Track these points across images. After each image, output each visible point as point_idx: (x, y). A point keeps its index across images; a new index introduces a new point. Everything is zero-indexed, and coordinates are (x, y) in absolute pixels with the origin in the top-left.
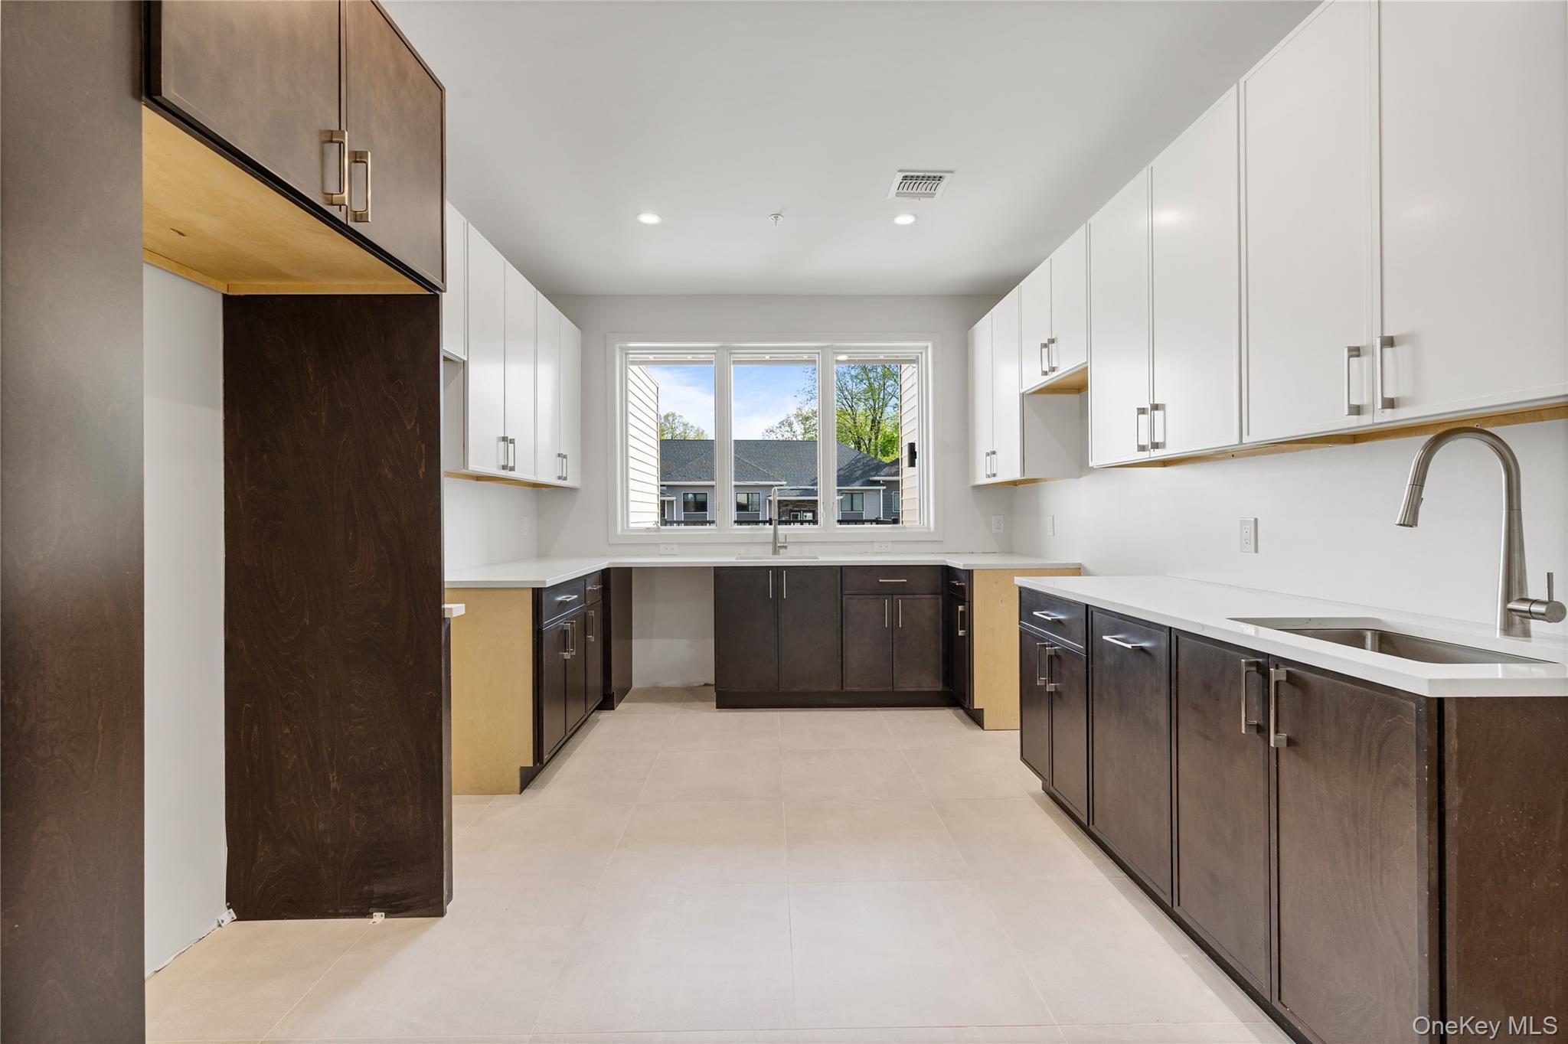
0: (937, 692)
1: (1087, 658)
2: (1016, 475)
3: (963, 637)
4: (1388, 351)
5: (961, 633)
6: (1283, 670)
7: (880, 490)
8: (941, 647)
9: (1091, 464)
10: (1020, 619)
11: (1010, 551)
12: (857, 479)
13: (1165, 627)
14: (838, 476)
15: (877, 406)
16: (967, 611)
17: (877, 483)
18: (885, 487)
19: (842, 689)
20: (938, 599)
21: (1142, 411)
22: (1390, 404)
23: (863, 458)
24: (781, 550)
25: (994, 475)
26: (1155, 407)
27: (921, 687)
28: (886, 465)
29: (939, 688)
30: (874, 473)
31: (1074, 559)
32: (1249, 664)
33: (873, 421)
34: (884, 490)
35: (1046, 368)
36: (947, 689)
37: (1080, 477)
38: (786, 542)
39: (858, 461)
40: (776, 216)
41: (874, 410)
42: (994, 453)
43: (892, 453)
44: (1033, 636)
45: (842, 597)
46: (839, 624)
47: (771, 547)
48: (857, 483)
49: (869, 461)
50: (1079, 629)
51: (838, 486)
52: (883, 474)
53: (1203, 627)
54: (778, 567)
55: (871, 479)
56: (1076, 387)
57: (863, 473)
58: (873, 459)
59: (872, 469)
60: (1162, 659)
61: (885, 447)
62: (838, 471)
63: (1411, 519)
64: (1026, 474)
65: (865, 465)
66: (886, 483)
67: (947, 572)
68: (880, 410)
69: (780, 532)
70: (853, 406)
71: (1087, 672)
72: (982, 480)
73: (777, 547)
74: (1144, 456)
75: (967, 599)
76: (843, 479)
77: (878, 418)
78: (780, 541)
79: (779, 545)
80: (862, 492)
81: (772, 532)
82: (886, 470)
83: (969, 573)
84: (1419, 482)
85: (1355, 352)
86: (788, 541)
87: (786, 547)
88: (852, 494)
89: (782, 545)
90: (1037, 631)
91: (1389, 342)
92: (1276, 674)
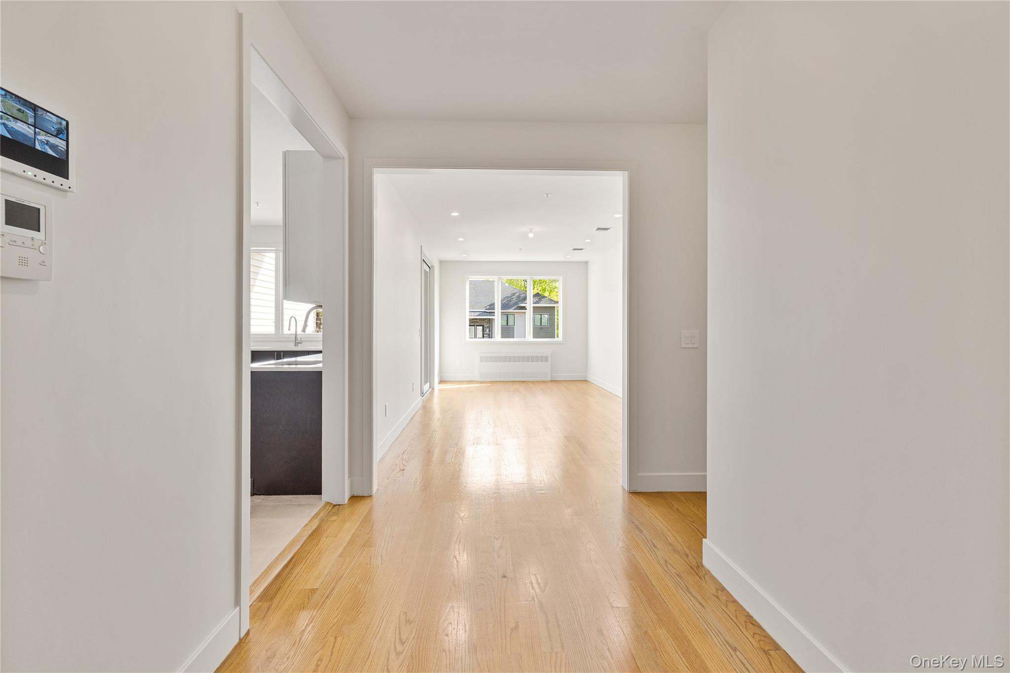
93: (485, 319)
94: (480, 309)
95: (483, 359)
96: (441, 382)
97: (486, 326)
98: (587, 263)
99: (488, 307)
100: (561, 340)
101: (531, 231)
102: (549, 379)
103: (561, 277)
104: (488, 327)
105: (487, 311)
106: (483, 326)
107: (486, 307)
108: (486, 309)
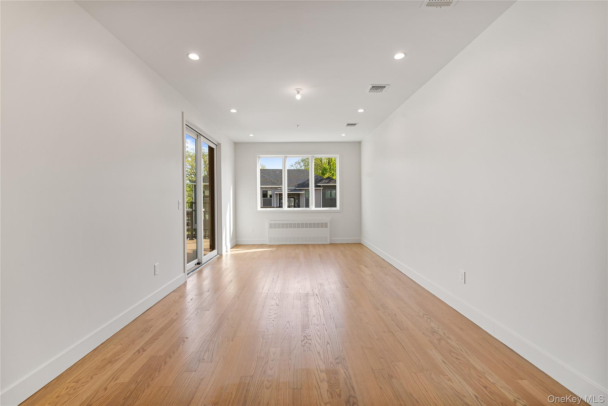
93: (296, 193)
94: (292, 187)
95: (271, 226)
96: (236, 246)
97: (296, 198)
98: (360, 143)
99: (297, 186)
100: (339, 209)
101: (298, 93)
102: (328, 242)
103: (338, 155)
104: (297, 199)
105: (296, 188)
106: (294, 198)
107: (296, 186)
108: (296, 187)
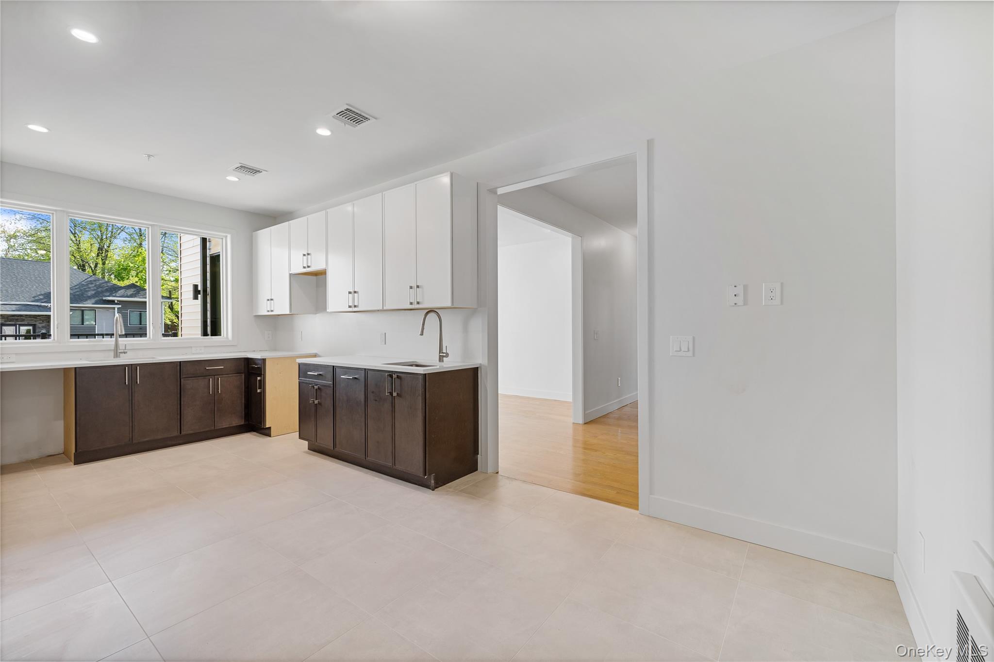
0: (242, 425)
1: (333, 386)
2: (288, 312)
3: (260, 393)
4: (418, 289)
5: (259, 391)
6: (396, 374)
7: (114, 308)
8: (243, 401)
9: (328, 311)
10: (299, 377)
11: (275, 350)
12: (90, 298)
13: (363, 369)
14: (71, 294)
15: (104, 237)
16: (263, 379)
17: (112, 302)
18: (120, 306)
19: (181, 433)
20: (242, 376)
21: (350, 293)
22: (418, 303)
23: (95, 281)
24: (121, 355)
25: (272, 311)
26: (355, 292)
27: (231, 424)
28: (121, 288)
29: (243, 423)
30: (108, 294)
31: (314, 351)
32: (388, 375)
33: (100, 249)
34: (118, 308)
35: (305, 265)
36: (247, 423)
37: (316, 314)
38: (125, 349)
39: (91, 283)
40: (149, 156)
41: (102, 239)
42: (272, 300)
43: (127, 279)
44: (307, 383)
45: (181, 380)
46: (179, 396)
47: (113, 353)
48: (89, 301)
49: (103, 283)
50: (330, 376)
51: (71, 303)
52: (118, 295)
53: (375, 367)
54: (132, 364)
55: (104, 298)
56: (320, 275)
57: (95, 293)
58: (107, 282)
59: (107, 290)
60: (362, 379)
61: (119, 274)
62: (71, 289)
63: (422, 334)
64: (292, 311)
65: (100, 286)
66: (120, 302)
67: (248, 361)
68: (108, 241)
69: (120, 343)
70: (75, 234)
71: (333, 392)
72: (263, 312)
73: (117, 354)
74: (350, 309)
75: (263, 373)
76: (77, 296)
77: (106, 247)
78: (120, 348)
79: (120, 351)
80: (93, 309)
81: (114, 343)
82: (121, 292)
83: (264, 360)
84: (423, 324)
85: (411, 287)
86: (127, 348)
87: (125, 353)
88: (83, 311)
89: (123, 351)
90: (309, 381)
91: (418, 287)
92: (394, 376)
